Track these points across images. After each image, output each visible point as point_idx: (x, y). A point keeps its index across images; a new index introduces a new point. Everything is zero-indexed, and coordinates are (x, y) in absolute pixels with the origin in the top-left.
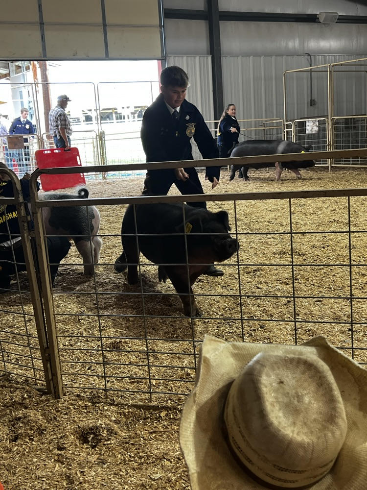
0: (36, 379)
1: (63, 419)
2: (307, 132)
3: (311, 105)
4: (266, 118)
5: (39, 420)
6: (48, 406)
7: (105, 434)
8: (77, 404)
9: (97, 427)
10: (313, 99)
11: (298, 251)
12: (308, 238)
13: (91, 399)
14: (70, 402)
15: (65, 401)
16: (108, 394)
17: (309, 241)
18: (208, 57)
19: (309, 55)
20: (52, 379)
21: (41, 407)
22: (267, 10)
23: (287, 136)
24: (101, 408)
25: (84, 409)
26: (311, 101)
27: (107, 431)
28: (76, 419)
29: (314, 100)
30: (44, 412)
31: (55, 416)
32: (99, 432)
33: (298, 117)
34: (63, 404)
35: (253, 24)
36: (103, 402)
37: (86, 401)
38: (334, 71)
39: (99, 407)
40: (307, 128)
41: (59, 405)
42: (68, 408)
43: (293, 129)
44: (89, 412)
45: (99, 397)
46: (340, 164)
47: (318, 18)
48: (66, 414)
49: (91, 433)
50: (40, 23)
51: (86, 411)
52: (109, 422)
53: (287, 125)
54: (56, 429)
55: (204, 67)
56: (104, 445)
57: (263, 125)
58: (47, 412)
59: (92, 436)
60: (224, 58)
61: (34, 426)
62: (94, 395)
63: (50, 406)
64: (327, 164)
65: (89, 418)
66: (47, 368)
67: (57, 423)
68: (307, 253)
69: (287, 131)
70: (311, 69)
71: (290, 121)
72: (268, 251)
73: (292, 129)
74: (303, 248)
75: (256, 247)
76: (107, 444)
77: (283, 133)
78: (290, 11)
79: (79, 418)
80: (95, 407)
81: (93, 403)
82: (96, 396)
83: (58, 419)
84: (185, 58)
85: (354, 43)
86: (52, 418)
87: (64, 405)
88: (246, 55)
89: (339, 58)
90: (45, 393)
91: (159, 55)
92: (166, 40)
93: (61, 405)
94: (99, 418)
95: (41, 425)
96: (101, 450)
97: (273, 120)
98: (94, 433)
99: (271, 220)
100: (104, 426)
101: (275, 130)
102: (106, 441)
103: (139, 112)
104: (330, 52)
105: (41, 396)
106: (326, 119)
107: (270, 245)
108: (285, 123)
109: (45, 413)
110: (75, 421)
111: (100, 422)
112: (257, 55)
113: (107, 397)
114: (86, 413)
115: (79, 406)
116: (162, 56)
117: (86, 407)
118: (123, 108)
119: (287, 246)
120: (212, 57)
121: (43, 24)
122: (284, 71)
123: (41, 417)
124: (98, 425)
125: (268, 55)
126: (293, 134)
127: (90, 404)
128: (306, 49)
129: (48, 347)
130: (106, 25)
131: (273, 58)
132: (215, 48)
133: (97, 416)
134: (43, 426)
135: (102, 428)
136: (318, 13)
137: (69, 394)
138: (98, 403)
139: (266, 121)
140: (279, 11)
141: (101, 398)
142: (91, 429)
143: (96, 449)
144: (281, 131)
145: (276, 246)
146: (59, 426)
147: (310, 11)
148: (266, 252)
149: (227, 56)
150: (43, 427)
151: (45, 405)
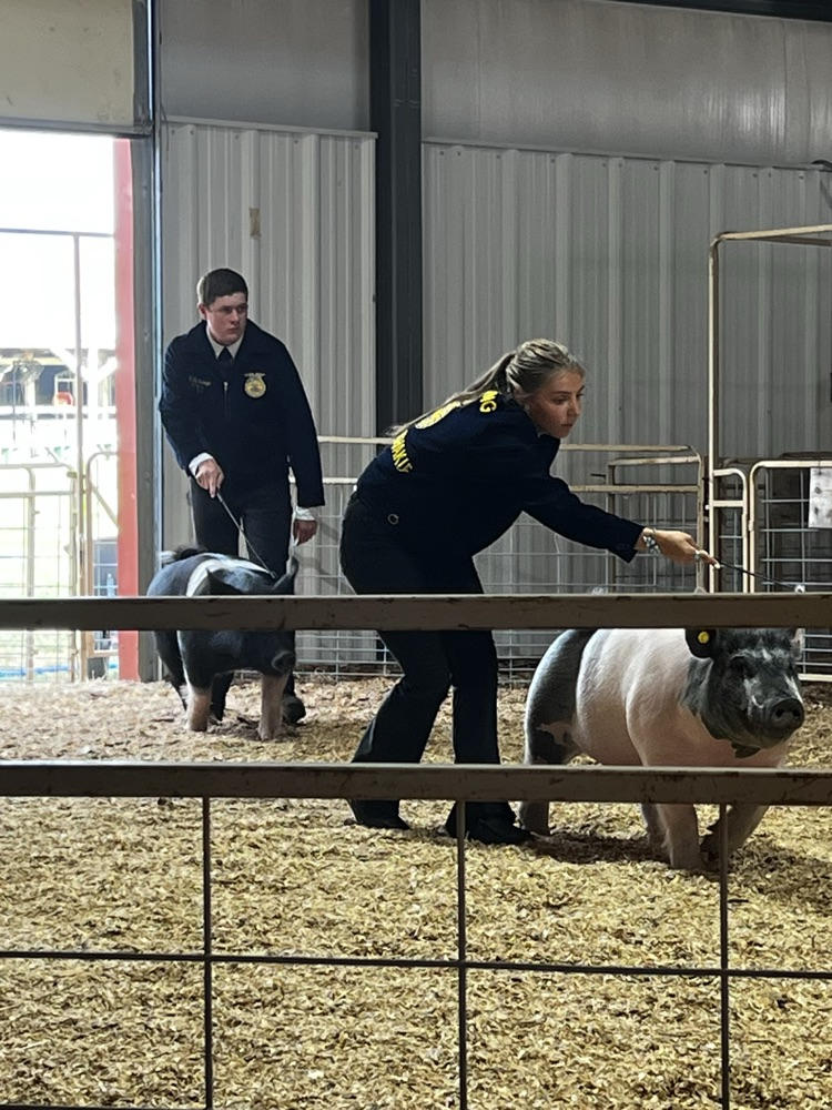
2: (812, 520)
4: (623, 442)
11: (753, 1081)
12: (803, 1020)
17: (806, 1039)
18: (358, 139)
23: (719, 532)
33: (771, 448)
40: (814, 500)
43: (745, 503)
53: (718, 479)
55: (338, 183)
57: (607, 472)
60: (434, 151)
68: (797, 1093)
69: (718, 510)
71: (736, 463)
72: (611, 1077)
73: (742, 503)
74: (780, 1071)
75: (552, 1055)
77: (701, 518)
84: (248, 138)
88: (541, 145)
91: (127, 117)
92: (162, 49)
97: (657, 454)
99: (629, 928)
101: (664, 502)
103: (9, 376)
107: (623, 1047)
108: (713, 473)
112: (588, 147)
116: (137, 121)
119: (704, 1056)
120: (378, 142)
122: (714, 231)
125: (643, 152)
126: (748, 525)
128: (817, 138)
131: (667, 168)
132: (395, 103)
139: (623, 455)
144: (691, 508)
145: (651, 1056)
148: (598, 1083)
149: (451, 145)
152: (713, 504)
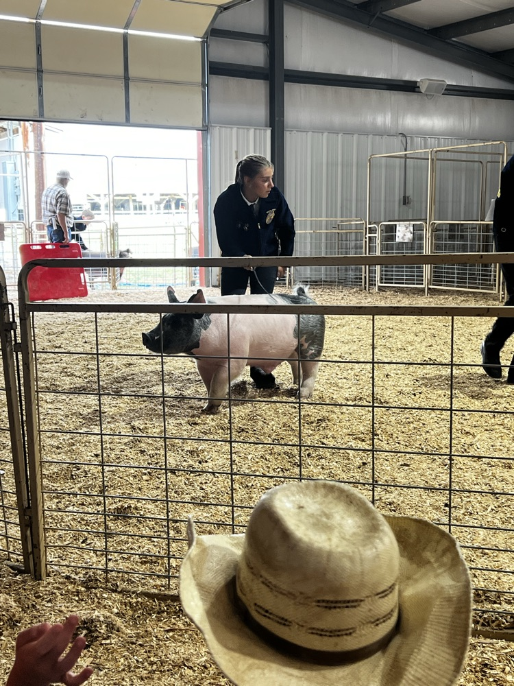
0: (9, 552)
1: (45, 608)
2: (397, 240)
3: (404, 204)
4: (342, 218)
5: (11, 607)
6: (25, 589)
7: (103, 630)
8: (66, 588)
9: (92, 620)
10: (407, 195)
11: (379, 397)
12: (393, 381)
13: (84, 583)
14: (55, 585)
15: (49, 584)
16: (109, 576)
17: (394, 386)
18: (266, 130)
19: (403, 135)
20: (32, 552)
21: (14, 590)
22: (350, 72)
23: (370, 243)
24: (98, 595)
25: (74, 596)
26: (404, 197)
27: (106, 626)
28: (63, 608)
29: (408, 197)
30: (18, 597)
31: (34, 603)
32: (96, 626)
33: (385, 219)
34: (46, 587)
35: (330, 90)
36: (101, 587)
37: (78, 585)
38: (437, 160)
39: (96, 594)
40: (398, 234)
41: (41, 588)
42: (53, 593)
43: (377, 235)
44: (82, 600)
45: (97, 580)
46: (441, 285)
47: (419, 87)
48: (49, 601)
49: (84, 628)
50: (38, 71)
51: (77, 598)
52: (108, 614)
53: (370, 228)
54: (35, 621)
55: (260, 143)
56: (102, 644)
57: (337, 226)
58: (23, 598)
59: (85, 632)
60: (288, 133)
61: (3, 615)
62: (90, 576)
63: (27, 589)
64: (422, 284)
65: (81, 608)
66: (26, 537)
67: (36, 613)
68: (391, 400)
69: (369, 237)
70: (406, 154)
71: (375, 223)
72: (338, 395)
74: (386, 395)
75: (322, 389)
76: (106, 644)
77: (364, 239)
78: (381, 75)
79: (68, 607)
80: (91, 593)
81: (88, 588)
82: (93, 578)
83: (38, 607)
84: (235, 130)
85: (467, 122)
86: (30, 606)
87: (47, 589)
88: (318, 130)
89: (444, 142)
90: (21, 572)
91: (200, 124)
92: (210, 104)
93: (43, 589)
94: (95, 608)
95: (14, 615)
96: (96, 652)
97: (351, 221)
98: (87, 628)
99: (343, 355)
100: (102, 619)
101: (354, 235)
102: (105, 639)
103: (167, 202)
104: (432, 133)
105: (16, 575)
106: (424, 224)
107: (342, 388)
108: (368, 226)
109: (20, 598)
110: (61, 611)
111: (96, 613)
112: (332, 130)
113: (107, 581)
114: (77, 601)
115: (68, 591)
116: (203, 126)
117: (78, 593)
118: (145, 195)
119: (365, 391)
120: (272, 131)
121: (42, 71)
122: (369, 155)
123: (13, 604)
124: (94, 617)
125: (348, 132)
126: (378, 241)
127: (83, 589)
128: (400, 127)
129: (29, 507)
130: (129, 79)
131: (355, 136)
132: (277, 119)
133: (92, 606)
134: (17, 616)
135: (99, 621)
136: (419, 80)
137: (55, 575)
138: (95, 588)
139: (342, 221)
140: (365, 74)
141: (100, 581)
142: (84, 622)
143: (90, 649)
144: (361, 237)
145: (349, 390)
146: (39, 616)
147: (407, 77)
148: (334, 397)
149: (292, 131)
150: (17, 618)
151: (20, 588)
152: (368, 235)
